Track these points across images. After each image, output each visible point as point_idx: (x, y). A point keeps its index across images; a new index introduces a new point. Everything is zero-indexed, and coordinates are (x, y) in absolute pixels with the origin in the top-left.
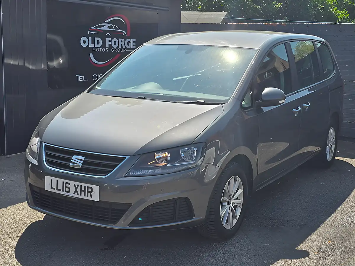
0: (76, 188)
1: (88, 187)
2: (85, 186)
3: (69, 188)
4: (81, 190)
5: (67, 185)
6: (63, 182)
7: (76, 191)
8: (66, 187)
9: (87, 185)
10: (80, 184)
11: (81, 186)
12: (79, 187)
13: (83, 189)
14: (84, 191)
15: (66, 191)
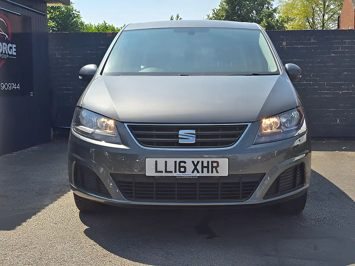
0: (196, 166)
1: (212, 162)
2: (208, 162)
3: (185, 167)
4: (203, 167)
5: (182, 164)
6: (176, 162)
7: (196, 168)
8: (180, 167)
9: (210, 160)
10: (200, 160)
11: (202, 162)
12: (200, 164)
13: (205, 164)
14: (208, 167)
15: (180, 172)
